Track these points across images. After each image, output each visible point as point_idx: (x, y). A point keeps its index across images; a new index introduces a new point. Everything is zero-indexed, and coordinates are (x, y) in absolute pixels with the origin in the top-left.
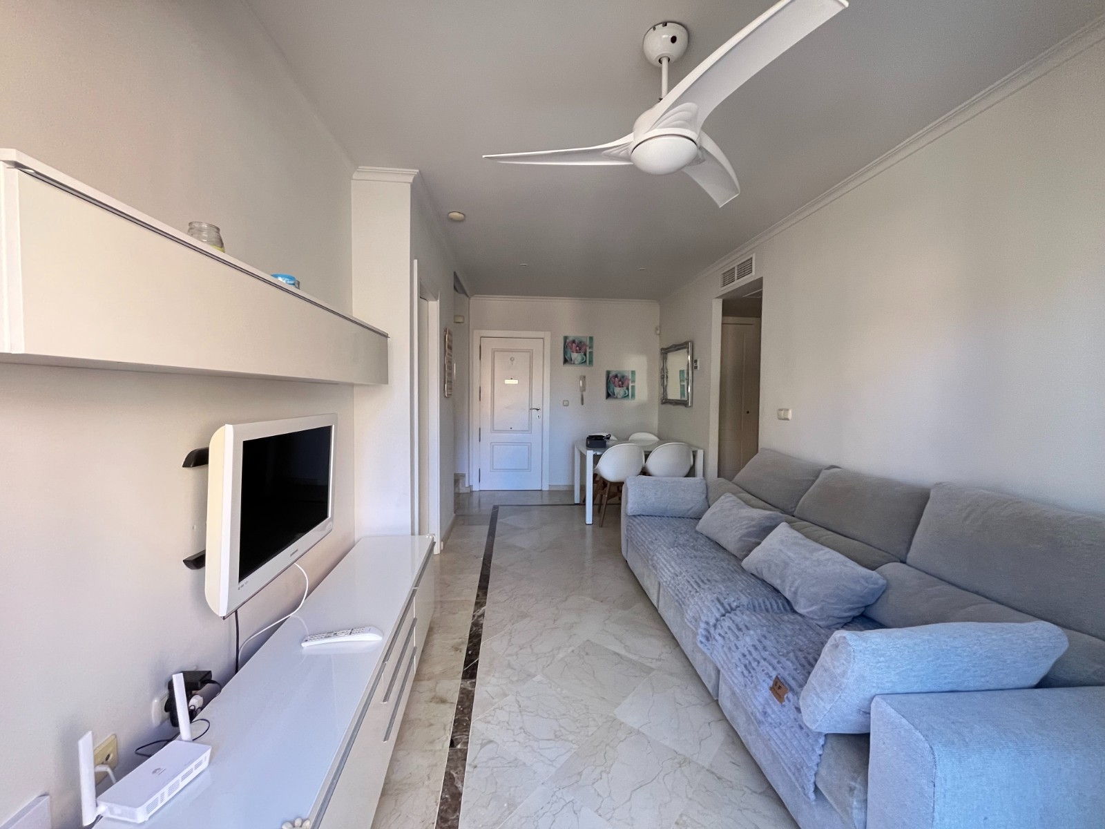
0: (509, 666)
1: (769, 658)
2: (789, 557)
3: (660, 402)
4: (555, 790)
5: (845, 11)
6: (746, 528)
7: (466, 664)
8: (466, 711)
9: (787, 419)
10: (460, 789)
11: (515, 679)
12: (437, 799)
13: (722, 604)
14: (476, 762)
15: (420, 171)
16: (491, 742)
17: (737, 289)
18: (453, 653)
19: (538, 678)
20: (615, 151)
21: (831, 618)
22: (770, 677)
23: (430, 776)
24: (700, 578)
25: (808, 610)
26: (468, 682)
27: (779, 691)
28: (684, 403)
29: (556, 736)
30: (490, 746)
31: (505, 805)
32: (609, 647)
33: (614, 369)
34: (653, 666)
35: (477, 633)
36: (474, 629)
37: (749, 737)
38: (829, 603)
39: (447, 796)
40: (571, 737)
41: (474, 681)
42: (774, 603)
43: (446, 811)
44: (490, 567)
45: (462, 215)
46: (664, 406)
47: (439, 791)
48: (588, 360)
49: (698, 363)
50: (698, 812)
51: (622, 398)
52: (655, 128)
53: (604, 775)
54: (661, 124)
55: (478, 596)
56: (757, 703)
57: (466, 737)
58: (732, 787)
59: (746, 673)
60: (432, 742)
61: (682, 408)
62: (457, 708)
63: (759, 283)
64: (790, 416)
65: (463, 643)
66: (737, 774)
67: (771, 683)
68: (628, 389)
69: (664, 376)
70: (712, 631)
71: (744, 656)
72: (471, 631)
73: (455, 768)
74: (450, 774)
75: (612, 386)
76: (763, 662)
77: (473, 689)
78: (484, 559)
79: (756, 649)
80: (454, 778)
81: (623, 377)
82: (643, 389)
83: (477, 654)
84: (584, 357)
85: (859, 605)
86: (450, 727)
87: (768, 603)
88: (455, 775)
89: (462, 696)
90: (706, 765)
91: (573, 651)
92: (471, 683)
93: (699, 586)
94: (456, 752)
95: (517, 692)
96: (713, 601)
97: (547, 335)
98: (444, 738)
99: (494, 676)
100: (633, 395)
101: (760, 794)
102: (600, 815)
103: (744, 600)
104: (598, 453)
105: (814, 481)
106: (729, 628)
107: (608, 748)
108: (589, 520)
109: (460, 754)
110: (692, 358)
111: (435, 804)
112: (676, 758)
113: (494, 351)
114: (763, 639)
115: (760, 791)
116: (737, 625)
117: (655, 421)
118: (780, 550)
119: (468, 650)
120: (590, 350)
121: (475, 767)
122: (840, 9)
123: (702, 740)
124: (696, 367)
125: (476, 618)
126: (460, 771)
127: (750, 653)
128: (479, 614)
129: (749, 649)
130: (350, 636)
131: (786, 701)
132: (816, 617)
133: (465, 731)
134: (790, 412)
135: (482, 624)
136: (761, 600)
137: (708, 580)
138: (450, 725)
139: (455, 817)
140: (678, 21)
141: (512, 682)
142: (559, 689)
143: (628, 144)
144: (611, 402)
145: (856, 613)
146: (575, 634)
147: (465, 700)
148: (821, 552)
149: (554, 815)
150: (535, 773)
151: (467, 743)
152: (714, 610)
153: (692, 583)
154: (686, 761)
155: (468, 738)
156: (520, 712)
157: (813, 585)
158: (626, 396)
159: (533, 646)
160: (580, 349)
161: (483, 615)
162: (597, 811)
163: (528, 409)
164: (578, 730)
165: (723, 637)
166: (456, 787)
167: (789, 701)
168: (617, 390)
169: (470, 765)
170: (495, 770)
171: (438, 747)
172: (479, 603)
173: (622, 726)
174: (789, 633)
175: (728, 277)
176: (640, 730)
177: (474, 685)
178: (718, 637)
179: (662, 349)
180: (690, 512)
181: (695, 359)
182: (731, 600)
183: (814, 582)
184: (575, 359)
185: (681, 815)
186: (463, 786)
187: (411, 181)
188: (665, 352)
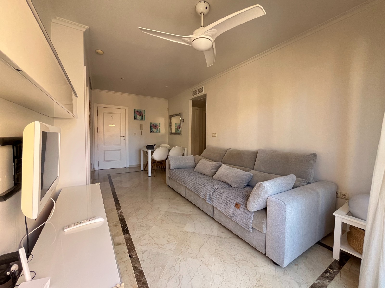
0: (141, 226)
1: (232, 199)
2: (228, 172)
3: (169, 134)
4: (175, 257)
5: (265, 15)
6: (212, 167)
7: (123, 230)
8: (131, 245)
9: (215, 136)
10: (141, 269)
11: (145, 229)
12: (133, 276)
13: (213, 188)
14: (143, 259)
15: (89, 28)
16: (146, 251)
17: (197, 97)
18: (115, 227)
19: (154, 227)
20: (186, 39)
21: (242, 186)
22: (234, 203)
23: (127, 270)
24: (204, 183)
25: (236, 185)
26: (127, 235)
27: (238, 206)
28: (179, 134)
29: (168, 242)
30: (146, 252)
31: (161, 268)
32: (173, 212)
33: (153, 122)
34: (190, 214)
35: (122, 218)
36: (120, 217)
37: (226, 224)
38: (241, 183)
39: (137, 274)
40: (174, 241)
41: (129, 234)
42: (225, 186)
43: (139, 278)
44: (117, 196)
45: (103, 52)
46: (171, 135)
47: (133, 273)
48: (143, 119)
49: (184, 120)
50: (219, 247)
51: (156, 132)
52: (203, 35)
53: (189, 248)
54: (205, 34)
55: (116, 206)
56: (230, 212)
57: (135, 253)
58: (225, 238)
59: (225, 205)
60: (122, 259)
61: (178, 136)
62: (127, 245)
63: (205, 95)
64: (216, 136)
65: (118, 223)
66: (225, 234)
67: (234, 205)
68: (158, 129)
69: (170, 125)
70: (212, 196)
71: (224, 200)
72: (119, 218)
73: (136, 264)
74: (135, 266)
75: (152, 128)
76: (231, 200)
77: (130, 237)
78: (113, 194)
79: (228, 197)
80: (137, 267)
81: (156, 125)
82: (163, 129)
83: (126, 225)
84: (142, 117)
85: (247, 182)
86: (127, 251)
87: (224, 186)
88: (137, 266)
89: (127, 240)
90: (216, 235)
91: (162, 216)
92: (128, 235)
93: (204, 185)
94: (134, 259)
95: (148, 233)
96: (210, 188)
97: (127, 108)
98: (126, 256)
99: (136, 230)
100: (160, 132)
101: (232, 237)
102: (193, 259)
103: (219, 186)
104: (152, 151)
105: (226, 153)
106: (218, 194)
107: (187, 240)
108: (150, 174)
109: (135, 259)
110: (182, 119)
111: (133, 278)
112: (207, 236)
113: (104, 113)
114: (229, 195)
115: (231, 237)
116: (220, 193)
117: (167, 140)
118: (225, 171)
119: (121, 225)
120: (144, 115)
121: (144, 261)
122: (264, 14)
123: (212, 229)
124: (183, 122)
125: (119, 214)
126: (138, 264)
127: (226, 199)
128: (120, 212)
129: (226, 198)
130: (90, 221)
131: (240, 208)
132: (238, 187)
133: (134, 251)
134: (216, 134)
135: (123, 215)
136: (222, 186)
137: (206, 183)
138: (126, 251)
139: (144, 279)
140: (207, 2)
141: (145, 231)
142: (163, 228)
143: (193, 38)
144: (152, 134)
145: (247, 184)
146: (161, 211)
147: (129, 241)
148: (236, 170)
149: (179, 264)
150: (167, 255)
151: (137, 254)
152: (211, 191)
153: (202, 185)
154: (210, 236)
155: (136, 253)
156: (152, 239)
157: (236, 179)
158: (157, 132)
159: (147, 218)
160: (140, 114)
161: (122, 212)
162: (192, 258)
163: (119, 136)
164: (175, 238)
165: (216, 198)
166: (140, 269)
167: (241, 208)
168: (155, 130)
169: (141, 261)
170: (152, 259)
171: (125, 259)
172: (118, 208)
173: (188, 232)
174: (234, 192)
175: (195, 93)
176: (194, 232)
177: (130, 235)
178: (214, 198)
179: (170, 116)
180: (190, 166)
181: (183, 119)
182: (215, 187)
183: (236, 178)
184: (138, 118)
185: (215, 250)
186: (142, 268)
187: (84, 31)
188: (171, 117)
